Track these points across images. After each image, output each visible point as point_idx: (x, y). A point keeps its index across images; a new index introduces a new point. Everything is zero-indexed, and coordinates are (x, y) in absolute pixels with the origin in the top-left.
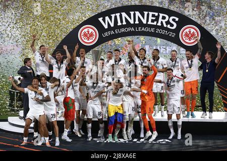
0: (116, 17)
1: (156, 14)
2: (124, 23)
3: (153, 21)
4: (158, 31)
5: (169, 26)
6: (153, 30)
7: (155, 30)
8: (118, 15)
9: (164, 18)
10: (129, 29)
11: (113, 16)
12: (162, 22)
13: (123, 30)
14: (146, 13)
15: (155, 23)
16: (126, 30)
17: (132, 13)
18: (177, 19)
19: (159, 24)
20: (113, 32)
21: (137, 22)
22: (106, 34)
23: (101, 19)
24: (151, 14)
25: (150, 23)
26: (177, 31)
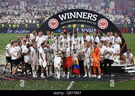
0: (67, 15)
1: (87, 13)
2: (71, 18)
3: (85, 17)
4: (88, 22)
5: (93, 19)
6: (85, 21)
7: (86, 21)
8: (68, 14)
9: (90, 15)
10: (73, 21)
11: (66, 14)
12: (89, 17)
13: (70, 21)
14: (82, 13)
15: (86, 18)
16: (72, 21)
17: (75, 13)
18: (97, 16)
19: (88, 18)
20: (65, 22)
21: (77, 17)
22: (62, 23)
23: (59, 16)
24: (84, 13)
25: (83, 18)
26: (97, 22)
